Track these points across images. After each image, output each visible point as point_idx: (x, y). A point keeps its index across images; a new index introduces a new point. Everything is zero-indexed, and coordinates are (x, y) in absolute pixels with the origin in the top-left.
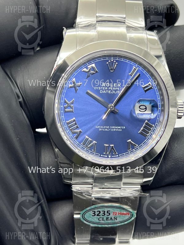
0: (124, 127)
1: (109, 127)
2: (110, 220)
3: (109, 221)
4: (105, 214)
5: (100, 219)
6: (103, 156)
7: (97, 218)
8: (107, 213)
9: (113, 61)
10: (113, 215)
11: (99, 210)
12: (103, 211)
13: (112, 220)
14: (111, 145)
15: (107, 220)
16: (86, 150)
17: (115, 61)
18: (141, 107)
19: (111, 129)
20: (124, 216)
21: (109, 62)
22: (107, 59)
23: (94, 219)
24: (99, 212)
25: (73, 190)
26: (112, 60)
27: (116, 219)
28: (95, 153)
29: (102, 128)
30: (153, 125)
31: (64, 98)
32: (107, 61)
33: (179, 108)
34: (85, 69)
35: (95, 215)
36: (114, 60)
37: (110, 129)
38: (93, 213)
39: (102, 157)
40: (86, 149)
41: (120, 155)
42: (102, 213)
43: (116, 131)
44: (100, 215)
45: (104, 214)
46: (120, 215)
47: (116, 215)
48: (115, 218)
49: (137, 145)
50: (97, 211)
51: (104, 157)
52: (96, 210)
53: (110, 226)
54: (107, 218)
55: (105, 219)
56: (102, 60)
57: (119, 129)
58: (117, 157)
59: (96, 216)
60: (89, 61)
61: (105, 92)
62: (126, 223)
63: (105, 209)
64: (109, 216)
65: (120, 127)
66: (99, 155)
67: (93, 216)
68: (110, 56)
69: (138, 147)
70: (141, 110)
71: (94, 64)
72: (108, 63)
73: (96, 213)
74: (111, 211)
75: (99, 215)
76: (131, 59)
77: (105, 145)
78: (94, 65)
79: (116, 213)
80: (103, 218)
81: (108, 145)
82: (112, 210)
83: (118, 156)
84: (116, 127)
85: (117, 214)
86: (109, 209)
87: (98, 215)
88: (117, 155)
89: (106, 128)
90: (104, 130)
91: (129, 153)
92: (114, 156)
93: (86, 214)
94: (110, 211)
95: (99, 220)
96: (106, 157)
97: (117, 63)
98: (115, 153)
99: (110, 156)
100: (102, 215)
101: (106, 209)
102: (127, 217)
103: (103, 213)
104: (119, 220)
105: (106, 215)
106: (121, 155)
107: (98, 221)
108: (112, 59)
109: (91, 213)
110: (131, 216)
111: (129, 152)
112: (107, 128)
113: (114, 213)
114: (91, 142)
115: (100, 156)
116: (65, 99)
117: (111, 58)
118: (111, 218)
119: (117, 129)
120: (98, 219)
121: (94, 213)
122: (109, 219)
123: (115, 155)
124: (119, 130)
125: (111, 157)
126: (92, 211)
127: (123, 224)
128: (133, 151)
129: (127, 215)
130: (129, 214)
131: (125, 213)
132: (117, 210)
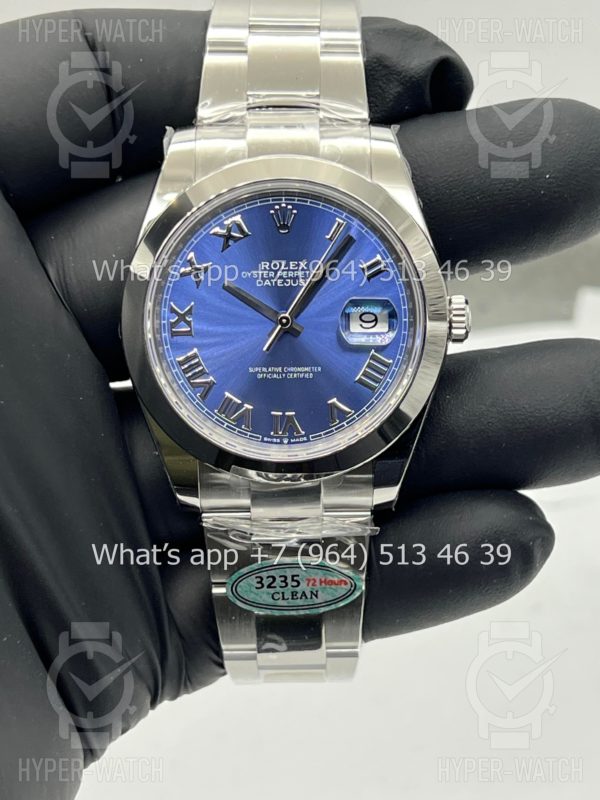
0: (320, 369)
1: (283, 370)
2: (301, 598)
3: (299, 602)
4: (287, 585)
5: (276, 596)
6: (269, 440)
7: (268, 593)
8: (293, 580)
9: (286, 207)
10: (308, 585)
11: (272, 573)
12: (281, 576)
13: (306, 598)
14: (287, 414)
15: (293, 598)
16: (227, 426)
17: (290, 207)
18: (363, 318)
20: (333, 586)
21: (276, 210)
22: (271, 202)
23: (261, 597)
24: (271, 579)
25: (204, 525)
26: (284, 205)
27: (316, 596)
29: (264, 373)
31: (170, 301)
32: (272, 207)
34: (217, 230)
35: (263, 586)
36: (287, 204)
37: (284, 373)
38: (258, 583)
39: (266, 442)
40: (226, 424)
42: (278, 580)
43: (298, 379)
44: (275, 587)
45: (284, 584)
46: (323, 584)
47: (314, 585)
48: (312, 592)
50: (268, 577)
51: (272, 443)
52: (264, 575)
53: (302, 612)
54: (294, 594)
55: (288, 595)
56: (259, 204)
57: (306, 372)
59: (265, 588)
60: (226, 208)
62: (341, 604)
63: (285, 572)
64: (297, 589)
65: (308, 370)
66: (258, 438)
67: (257, 588)
68: (277, 194)
70: (364, 325)
71: (239, 216)
72: (272, 212)
73: (266, 582)
74: (301, 577)
75: (272, 585)
76: (328, 201)
77: (273, 413)
78: (238, 218)
79: (315, 581)
80: (283, 593)
81: (281, 413)
82: (305, 574)
85: (318, 583)
86: (296, 572)
87: (269, 586)
89: (273, 373)
90: (268, 376)
93: (241, 584)
94: (298, 576)
95: (273, 598)
96: (276, 443)
97: (295, 211)
98: (299, 432)
99: (286, 441)
100: (281, 587)
101: (287, 569)
102: (343, 589)
103: (282, 581)
104: (322, 597)
105: (289, 586)
107: (271, 601)
108: (284, 201)
109: (253, 580)
110: (352, 589)
112: (276, 373)
113: (309, 580)
114: (240, 406)
115: (263, 441)
116: (172, 303)
117: (281, 200)
118: (304, 592)
120: (270, 596)
121: (260, 582)
122: (299, 595)
124: (307, 376)
125: (289, 442)
126: (254, 577)
127: (333, 607)
128: (343, 426)
129: (343, 586)
130: (346, 583)
131: (336, 579)
132: (317, 574)
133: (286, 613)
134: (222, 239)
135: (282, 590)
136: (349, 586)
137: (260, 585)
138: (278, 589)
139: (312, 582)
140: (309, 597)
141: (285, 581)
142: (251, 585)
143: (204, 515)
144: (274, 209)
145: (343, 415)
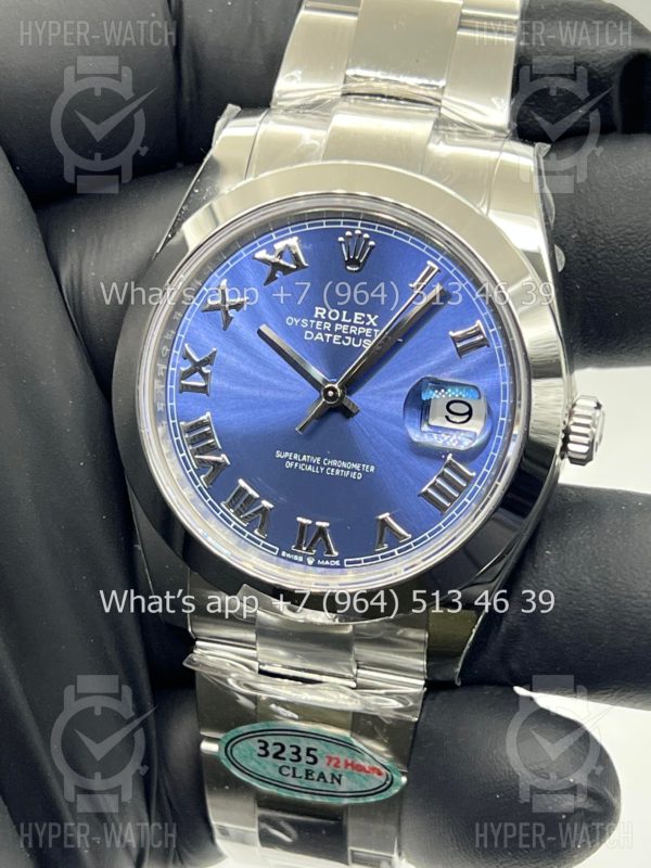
0: (372, 469)
1: (322, 461)
2: (318, 780)
3: (317, 785)
4: (299, 759)
5: (285, 771)
6: (289, 556)
7: (275, 765)
8: (308, 754)
9: (360, 236)
10: (328, 764)
11: (281, 739)
12: (292, 746)
13: (325, 781)
14: (319, 524)
15: (307, 778)
16: (235, 527)
17: (366, 236)
19: (326, 467)
20: (363, 774)
21: (346, 238)
22: (342, 226)
23: (264, 768)
24: (279, 748)
26: (358, 232)
27: (339, 781)
28: (263, 542)
29: (295, 461)
30: (474, 474)
31: (185, 341)
32: (342, 232)
33: (575, 424)
34: (262, 254)
35: (267, 754)
36: (364, 232)
37: (323, 466)
38: (261, 748)
39: (285, 558)
40: (234, 523)
41: (346, 560)
42: (289, 751)
43: (341, 477)
44: (284, 759)
45: (295, 757)
46: (350, 767)
47: (336, 766)
48: (333, 776)
49: (410, 536)
50: (275, 744)
51: (292, 561)
52: (271, 740)
53: (318, 799)
54: (308, 773)
55: (301, 772)
56: (325, 226)
57: (353, 470)
58: (336, 567)
59: (270, 757)
60: (279, 224)
61: (322, 338)
63: (299, 742)
64: (314, 768)
65: (357, 466)
66: (274, 551)
67: (259, 755)
68: (351, 216)
69: (411, 543)
71: (296, 238)
72: (341, 239)
73: (272, 750)
74: (319, 752)
75: (281, 755)
76: (419, 235)
77: (299, 519)
78: (293, 242)
79: (338, 762)
80: (294, 769)
81: (310, 522)
82: (325, 750)
83: (337, 563)
84: (344, 464)
85: (342, 764)
86: (313, 744)
87: (276, 756)
88: (335, 559)
89: (308, 463)
90: (301, 467)
91: (377, 559)
92: (327, 563)
93: (238, 745)
94: (315, 750)
95: (280, 772)
96: (296, 562)
97: (372, 243)
100: (292, 760)
101: (302, 739)
102: (376, 781)
103: (293, 753)
104: (347, 785)
105: (303, 761)
106: (348, 563)
107: (277, 776)
108: (359, 227)
109: (254, 744)
110: (388, 782)
111: (379, 555)
112: (312, 464)
113: (330, 759)
114: (256, 502)
115: (279, 555)
116: (186, 345)
117: (357, 224)
118: (322, 773)
119: (346, 469)
120: (277, 769)
121: (264, 748)
122: (316, 776)
123: (330, 559)
124: (353, 475)
125: (315, 565)
126: (256, 739)
127: (361, 801)
128: (393, 554)
129: (375, 775)
130: (380, 774)
131: (366, 765)
132: (341, 752)
133: (298, 796)
134: (268, 269)
135: (292, 764)
136: (383, 779)
137: (263, 752)
138: (288, 762)
139: (334, 762)
140: (329, 780)
141: (297, 753)
142: (252, 750)
143: (198, 643)
144: (344, 236)
145: (395, 540)
